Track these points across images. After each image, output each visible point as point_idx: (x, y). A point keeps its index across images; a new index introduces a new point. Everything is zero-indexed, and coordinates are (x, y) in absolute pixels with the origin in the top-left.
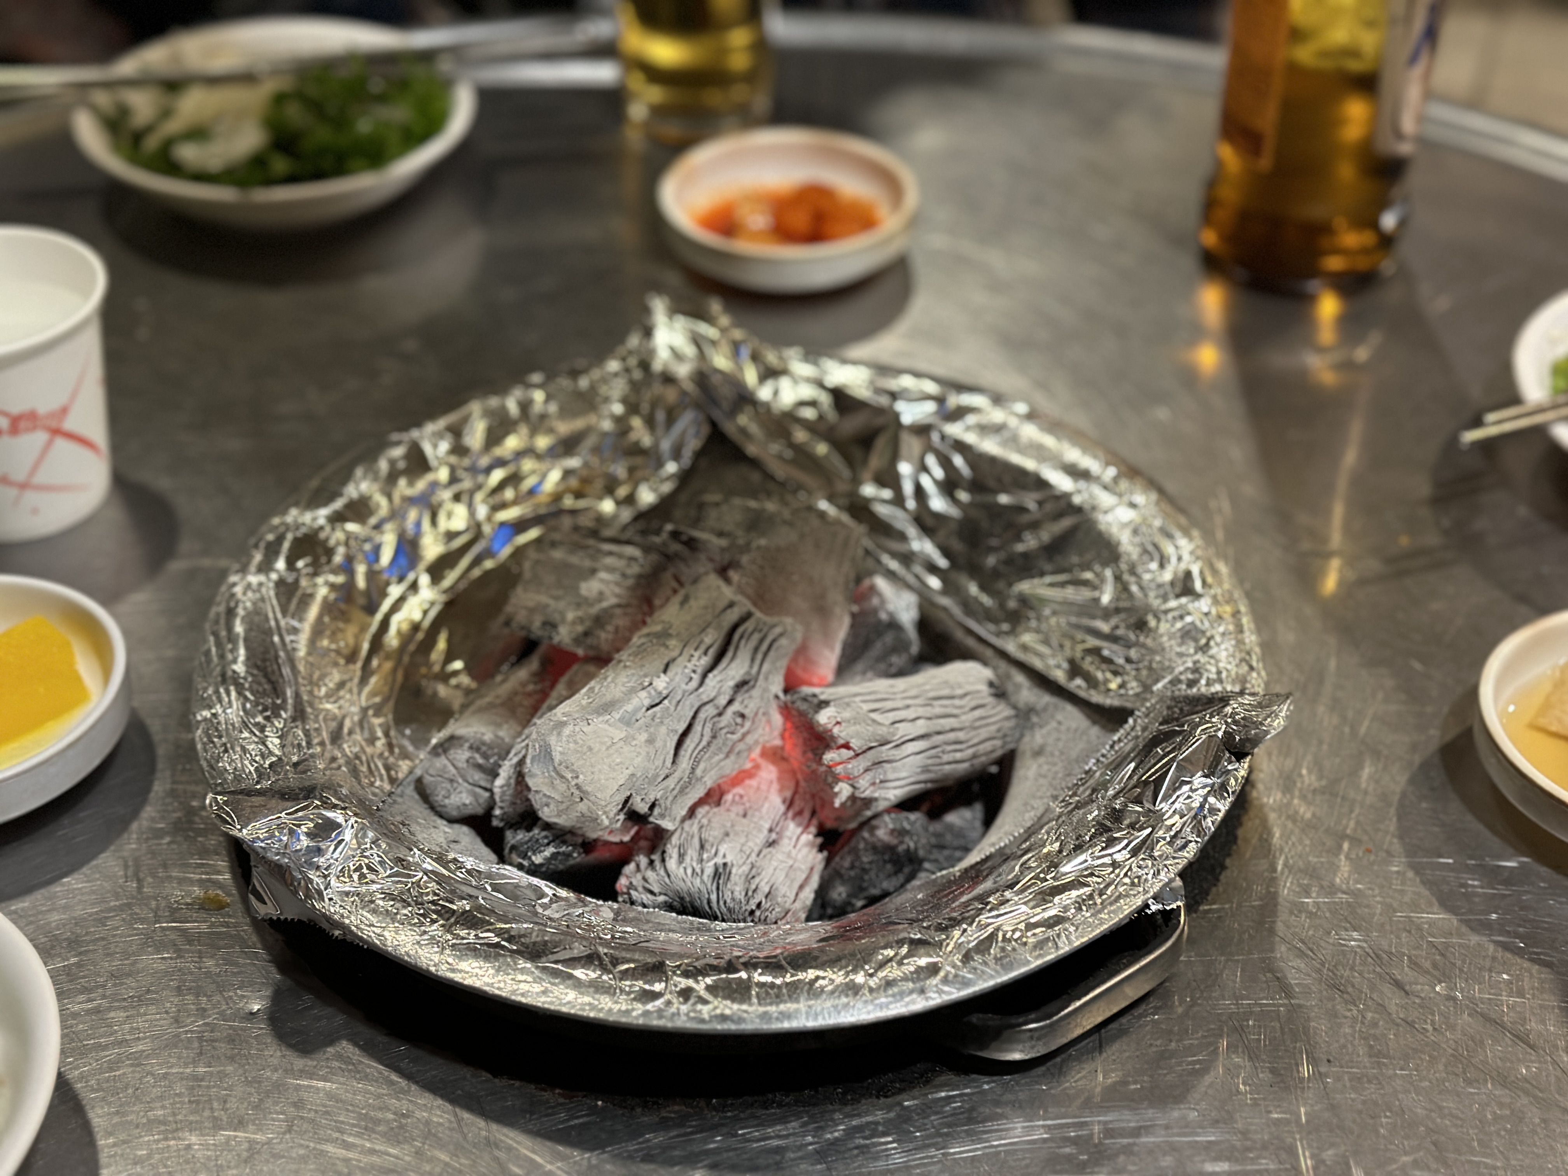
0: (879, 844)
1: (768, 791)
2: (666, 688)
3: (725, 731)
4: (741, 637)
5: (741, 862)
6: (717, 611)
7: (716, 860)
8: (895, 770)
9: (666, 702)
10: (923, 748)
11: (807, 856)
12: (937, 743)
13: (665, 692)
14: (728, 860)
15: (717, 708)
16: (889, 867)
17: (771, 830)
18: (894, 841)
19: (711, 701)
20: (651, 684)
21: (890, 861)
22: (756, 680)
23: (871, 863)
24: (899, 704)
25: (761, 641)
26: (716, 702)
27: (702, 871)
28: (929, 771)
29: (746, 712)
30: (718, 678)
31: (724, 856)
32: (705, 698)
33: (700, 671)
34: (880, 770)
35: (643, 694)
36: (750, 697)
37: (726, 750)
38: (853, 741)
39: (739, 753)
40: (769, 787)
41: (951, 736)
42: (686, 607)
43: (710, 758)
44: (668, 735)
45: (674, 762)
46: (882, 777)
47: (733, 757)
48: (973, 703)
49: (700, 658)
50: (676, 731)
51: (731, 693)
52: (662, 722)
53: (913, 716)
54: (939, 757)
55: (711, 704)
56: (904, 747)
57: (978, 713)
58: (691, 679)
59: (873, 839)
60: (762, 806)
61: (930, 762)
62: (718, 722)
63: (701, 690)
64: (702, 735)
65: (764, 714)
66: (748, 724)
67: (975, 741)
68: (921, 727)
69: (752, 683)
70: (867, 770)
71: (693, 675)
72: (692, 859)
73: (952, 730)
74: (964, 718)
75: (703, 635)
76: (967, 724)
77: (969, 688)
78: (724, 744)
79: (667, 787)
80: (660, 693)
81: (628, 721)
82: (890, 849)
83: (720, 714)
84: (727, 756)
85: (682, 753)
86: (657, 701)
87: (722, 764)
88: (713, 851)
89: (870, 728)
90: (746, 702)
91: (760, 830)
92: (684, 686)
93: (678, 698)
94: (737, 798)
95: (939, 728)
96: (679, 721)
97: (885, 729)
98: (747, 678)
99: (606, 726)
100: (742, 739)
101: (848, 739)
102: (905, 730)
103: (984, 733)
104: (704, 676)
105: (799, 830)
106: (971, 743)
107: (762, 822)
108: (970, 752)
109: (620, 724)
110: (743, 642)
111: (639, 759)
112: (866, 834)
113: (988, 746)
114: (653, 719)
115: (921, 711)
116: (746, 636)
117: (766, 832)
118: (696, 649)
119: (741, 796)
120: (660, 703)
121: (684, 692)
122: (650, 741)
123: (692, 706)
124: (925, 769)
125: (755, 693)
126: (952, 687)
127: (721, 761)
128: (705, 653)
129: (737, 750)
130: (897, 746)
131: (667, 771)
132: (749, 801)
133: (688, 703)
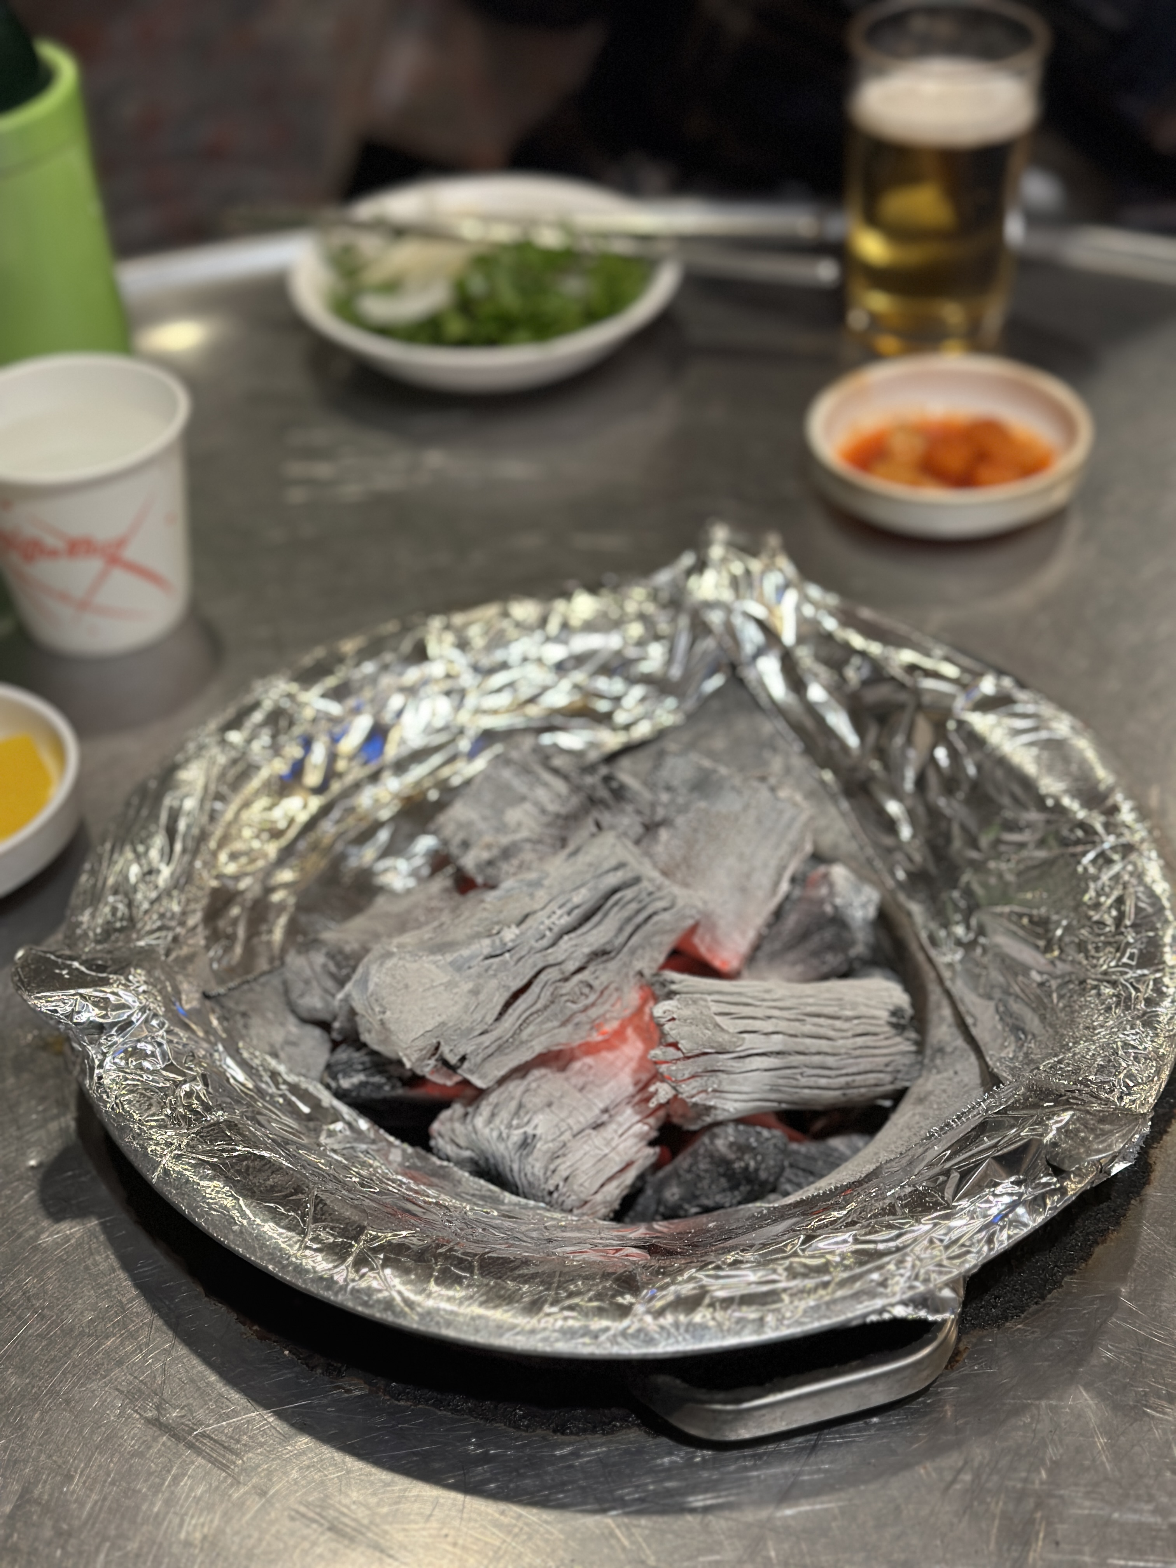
0: (716, 1154)
1: (622, 1069)
2: (513, 941)
3: (565, 998)
4: (616, 904)
5: (550, 1138)
6: (600, 871)
7: (526, 1129)
8: (733, 1082)
9: (507, 955)
10: (772, 1066)
11: (631, 1148)
12: (794, 1064)
13: (510, 945)
14: (538, 1132)
15: (563, 973)
16: (723, 1182)
17: (605, 1111)
18: (732, 1156)
19: (560, 964)
20: (498, 933)
21: (724, 1175)
22: (619, 953)
23: (706, 1171)
24: (759, 1012)
25: (638, 912)
26: (563, 967)
27: (508, 1137)
28: (780, 1091)
29: (596, 984)
30: (573, 942)
31: (536, 1127)
32: (551, 960)
33: (556, 929)
34: (713, 1079)
35: (486, 942)
36: (605, 969)
37: (562, 1018)
38: (682, 1042)
39: (577, 1024)
40: (625, 1065)
41: (817, 1059)
42: (572, 860)
43: (542, 1022)
44: (498, 989)
45: (497, 1019)
46: (715, 1086)
47: (570, 1027)
48: (860, 1030)
49: (561, 917)
50: (509, 988)
51: (584, 960)
52: (495, 975)
53: (770, 1030)
54: (796, 1079)
55: (557, 968)
56: (748, 1060)
57: (860, 1041)
58: (543, 936)
59: (710, 1147)
60: (606, 1083)
61: (781, 1082)
62: (561, 987)
63: (550, 951)
64: (539, 997)
65: (617, 989)
66: (593, 997)
67: (850, 1070)
68: (776, 1043)
69: (612, 954)
70: (693, 1077)
71: (548, 933)
72: (502, 1122)
73: (819, 1053)
74: (841, 1042)
75: (574, 894)
76: (843, 1051)
77: (863, 1010)
78: (561, 1011)
79: (481, 1044)
80: (505, 944)
81: (458, 967)
82: (725, 1162)
83: (566, 979)
84: (564, 1024)
85: (510, 1011)
86: (498, 952)
87: (556, 1031)
88: (526, 1119)
89: (709, 1033)
90: (597, 973)
91: (590, 1108)
92: (533, 943)
93: (523, 953)
94: (586, 1068)
95: (801, 1048)
96: (514, 978)
97: (727, 1037)
98: (608, 948)
99: (433, 967)
100: (586, 1009)
101: (678, 1039)
102: (752, 1042)
103: (865, 1064)
104: (560, 937)
105: (638, 1118)
106: (844, 1071)
107: (596, 1101)
108: (843, 1080)
109: (450, 969)
110: (616, 909)
111: (456, 1008)
112: (706, 1140)
113: (871, 1078)
114: (487, 970)
115: (783, 1026)
116: (621, 904)
117: (597, 1111)
118: (560, 907)
119: (590, 1067)
120: (501, 954)
121: (531, 948)
122: (475, 992)
123: (535, 966)
124: (774, 1089)
125: (613, 965)
126: (842, 1007)
127: (554, 1028)
128: (569, 913)
129: (576, 1020)
130: (740, 1057)
131: (486, 1027)
132: (595, 1075)
133: (531, 961)
